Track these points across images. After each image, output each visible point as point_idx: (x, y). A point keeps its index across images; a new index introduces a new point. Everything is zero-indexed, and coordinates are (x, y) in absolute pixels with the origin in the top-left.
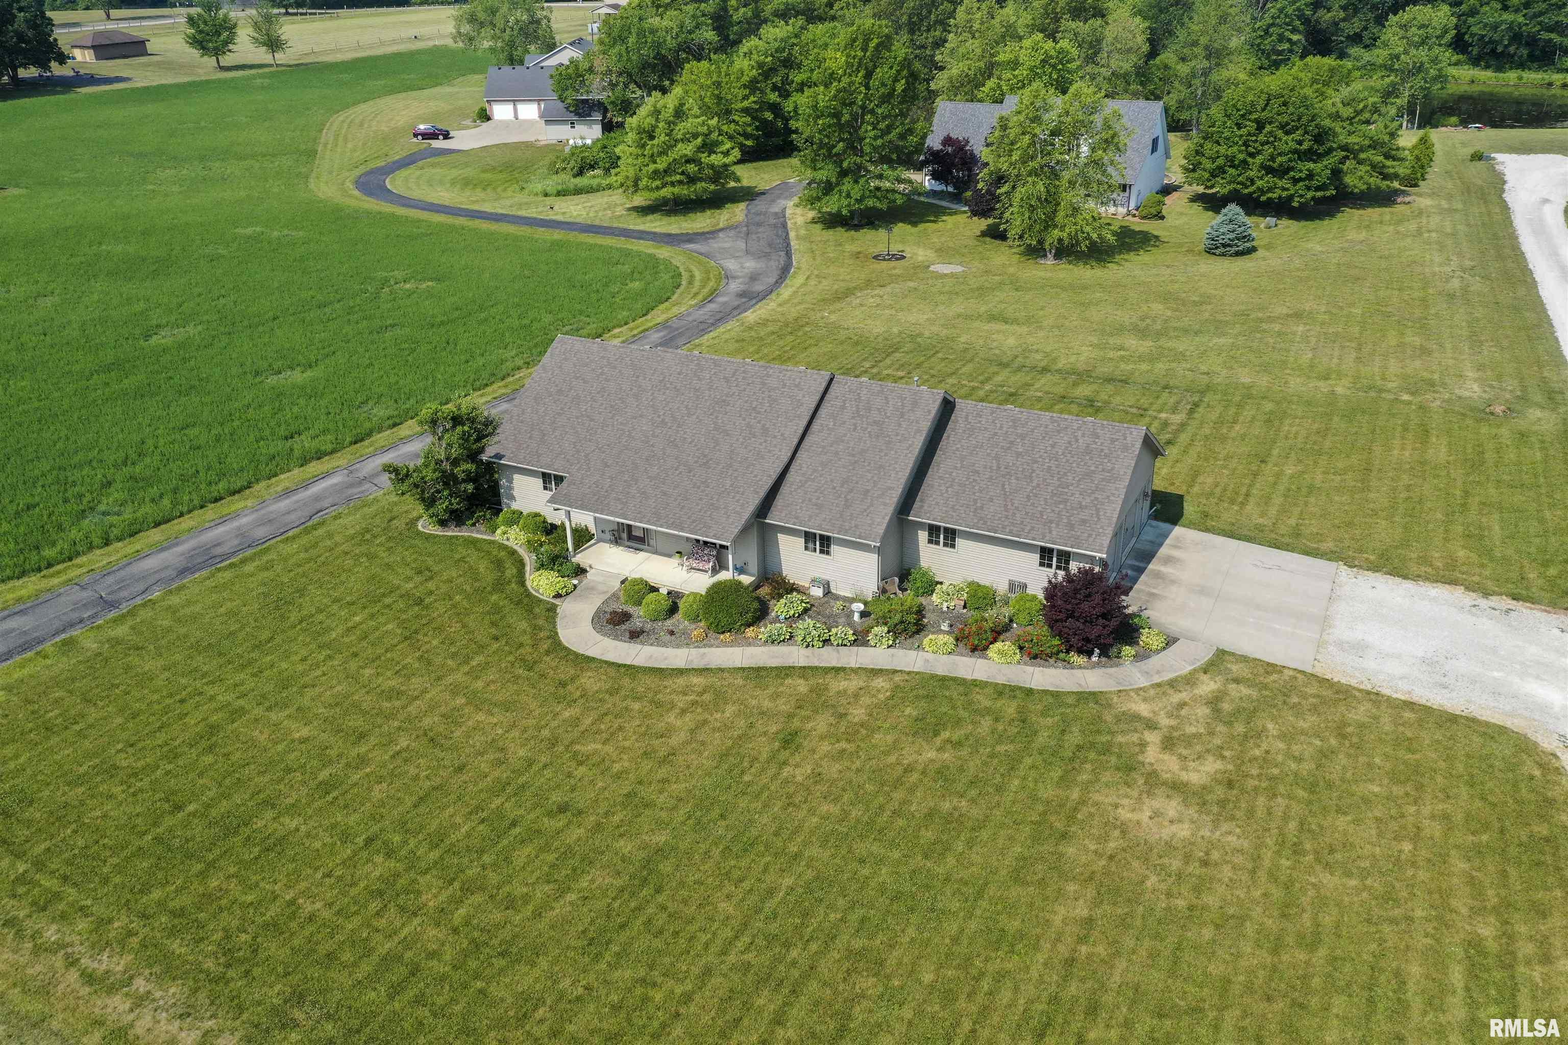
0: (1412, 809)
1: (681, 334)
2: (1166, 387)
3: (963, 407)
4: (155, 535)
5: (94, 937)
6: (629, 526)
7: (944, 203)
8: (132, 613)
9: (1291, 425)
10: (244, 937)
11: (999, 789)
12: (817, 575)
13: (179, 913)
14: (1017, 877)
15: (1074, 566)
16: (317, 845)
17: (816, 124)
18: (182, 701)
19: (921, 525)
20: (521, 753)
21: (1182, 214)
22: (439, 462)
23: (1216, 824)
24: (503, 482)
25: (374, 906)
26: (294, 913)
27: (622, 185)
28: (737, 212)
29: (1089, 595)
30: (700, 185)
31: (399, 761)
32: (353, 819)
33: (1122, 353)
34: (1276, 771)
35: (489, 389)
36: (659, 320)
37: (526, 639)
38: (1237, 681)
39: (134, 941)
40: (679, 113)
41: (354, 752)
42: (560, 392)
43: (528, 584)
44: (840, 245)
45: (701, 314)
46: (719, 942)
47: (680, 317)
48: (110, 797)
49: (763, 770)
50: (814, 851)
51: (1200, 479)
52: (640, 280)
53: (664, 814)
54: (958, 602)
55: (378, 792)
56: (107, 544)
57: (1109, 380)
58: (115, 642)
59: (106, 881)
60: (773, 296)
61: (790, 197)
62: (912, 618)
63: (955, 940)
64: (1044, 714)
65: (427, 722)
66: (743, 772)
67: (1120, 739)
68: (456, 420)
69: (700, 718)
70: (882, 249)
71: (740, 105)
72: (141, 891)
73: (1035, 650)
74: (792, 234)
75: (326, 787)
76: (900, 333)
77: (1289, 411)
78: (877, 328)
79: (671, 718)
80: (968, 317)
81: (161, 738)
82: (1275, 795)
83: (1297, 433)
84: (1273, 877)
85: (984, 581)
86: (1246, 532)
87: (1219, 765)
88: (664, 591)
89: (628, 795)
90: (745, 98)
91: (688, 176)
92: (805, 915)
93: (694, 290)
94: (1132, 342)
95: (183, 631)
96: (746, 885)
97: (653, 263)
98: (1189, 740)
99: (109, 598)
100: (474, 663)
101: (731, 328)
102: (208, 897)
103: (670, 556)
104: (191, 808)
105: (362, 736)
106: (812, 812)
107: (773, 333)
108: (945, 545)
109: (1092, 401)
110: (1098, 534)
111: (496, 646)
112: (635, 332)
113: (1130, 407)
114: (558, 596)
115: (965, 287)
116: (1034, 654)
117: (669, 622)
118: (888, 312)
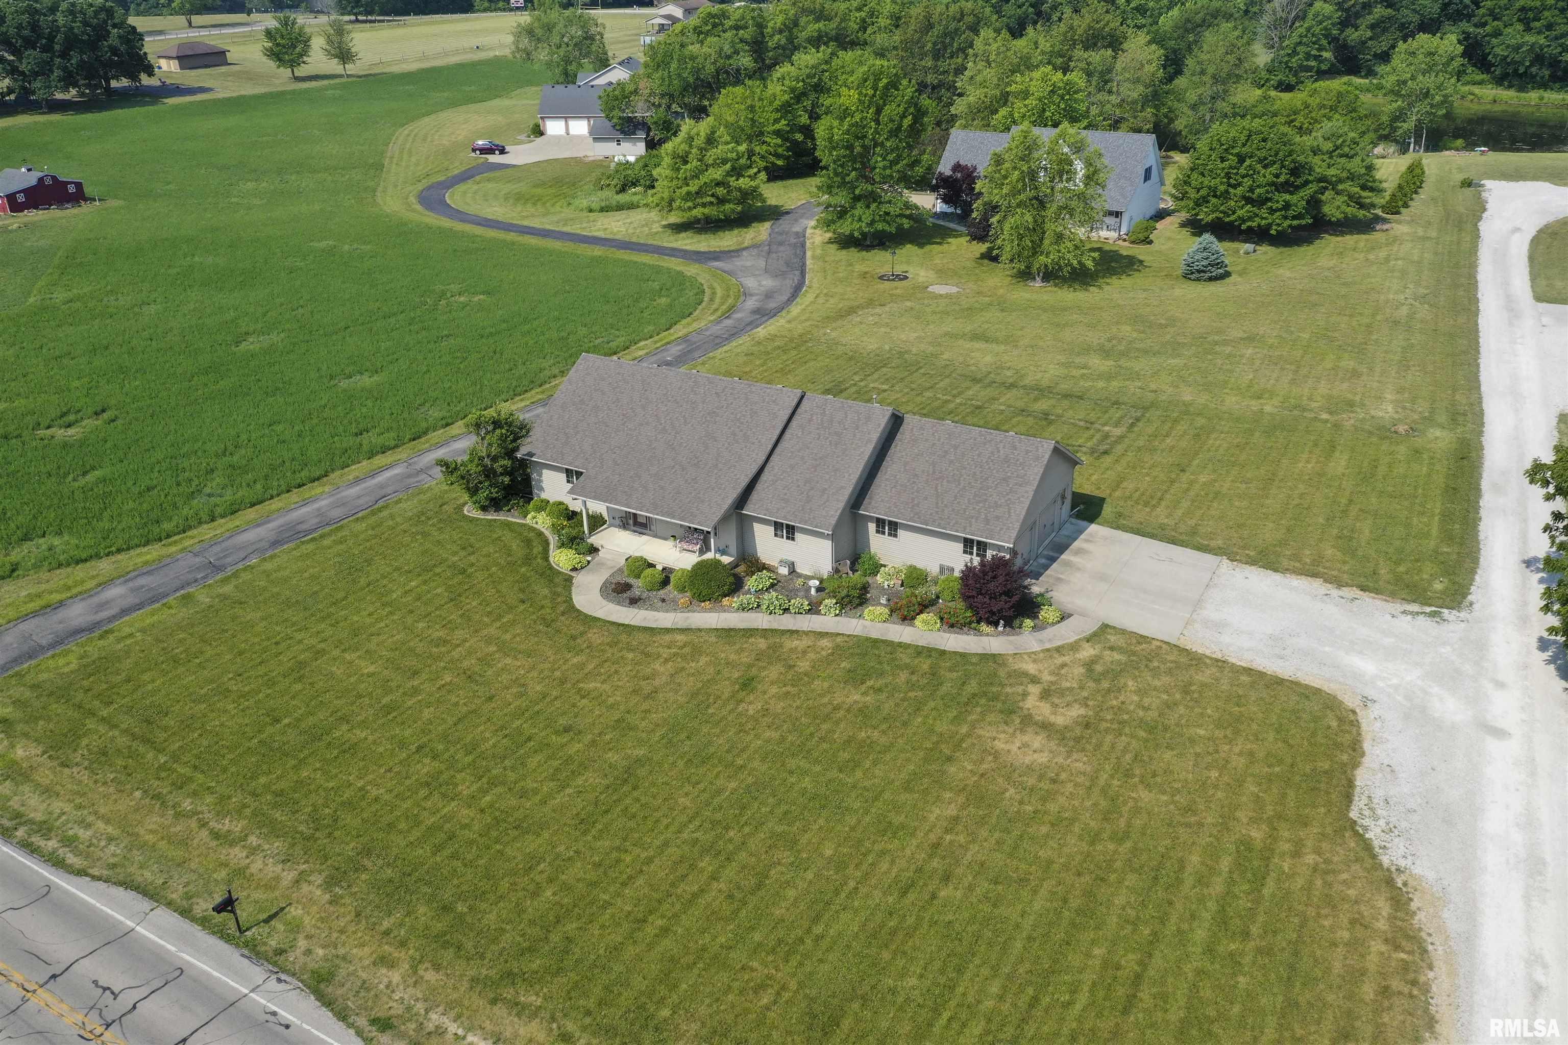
0: (1227, 748)
1: (698, 348)
2: (1115, 403)
3: (911, 422)
4: (251, 514)
5: (218, 808)
6: (635, 515)
7: (952, 225)
8: (235, 575)
9: (1216, 439)
10: (327, 811)
11: (905, 724)
12: (784, 557)
13: (280, 794)
14: (907, 787)
15: (989, 554)
16: (381, 749)
17: (831, 154)
18: (277, 643)
19: (870, 519)
20: (538, 688)
21: (1169, 239)
22: (481, 459)
23: (1069, 753)
24: (534, 476)
25: (423, 792)
26: (364, 796)
27: (657, 205)
28: (761, 231)
29: (995, 577)
30: (728, 207)
31: (444, 692)
32: (408, 732)
33: (1084, 371)
34: (1126, 717)
35: (528, 395)
36: (680, 334)
37: (547, 603)
38: (1112, 649)
39: (248, 812)
40: (711, 141)
41: (409, 684)
42: (582, 401)
43: (551, 559)
44: (851, 265)
45: (716, 329)
46: (676, 824)
47: (699, 332)
48: (225, 711)
49: (724, 705)
50: (756, 764)
51: (1125, 484)
52: (668, 296)
53: (644, 735)
54: (896, 581)
55: (427, 713)
56: (212, 521)
57: (1066, 396)
58: (224, 598)
59: (225, 770)
60: (784, 313)
61: (811, 217)
62: (856, 593)
63: (853, 829)
64: (951, 670)
65: (465, 664)
66: (708, 707)
67: (1008, 690)
68: (497, 424)
69: (680, 665)
70: (886, 269)
71: (771, 128)
72: (251, 778)
73: (953, 620)
74: (809, 254)
75: (388, 709)
76: (891, 349)
77: (1218, 427)
78: (871, 344)
79: (657, 666)
80: (954, 336)
81: (261, 670)
82: (1120, 735)
83: (1220, 446)
84: (1104, 791)
85: (920, 565)
86: (1149, 530)
87: (1082, 711)
88: (659, 567)
89: (618, 721)
90: (776, 121)
91: (718, 198)
92: (744, 808)
93: (714, 306)
94: (1095, 361)
95: (275, 590)
96: (701, 786)
97: (680, 281)
98: (1062, 693)
99: (217, 563)
100: (505, 620)
101: (743, 343)
102: (300, 783)
103: (666, 539)
104: (286, 721)
105: (416, 673)
106: (757, 737)
107: (779, 348)
108: (890, 535)
109: (1047, 414)
110: (1008, 528)
111: (522, 607)
112: (658, 345)
113: (1080, 420)
114: (574, 569)
115: (957, 308)
116: (951, 624)
117: (662, 592)
118: (883, 329)
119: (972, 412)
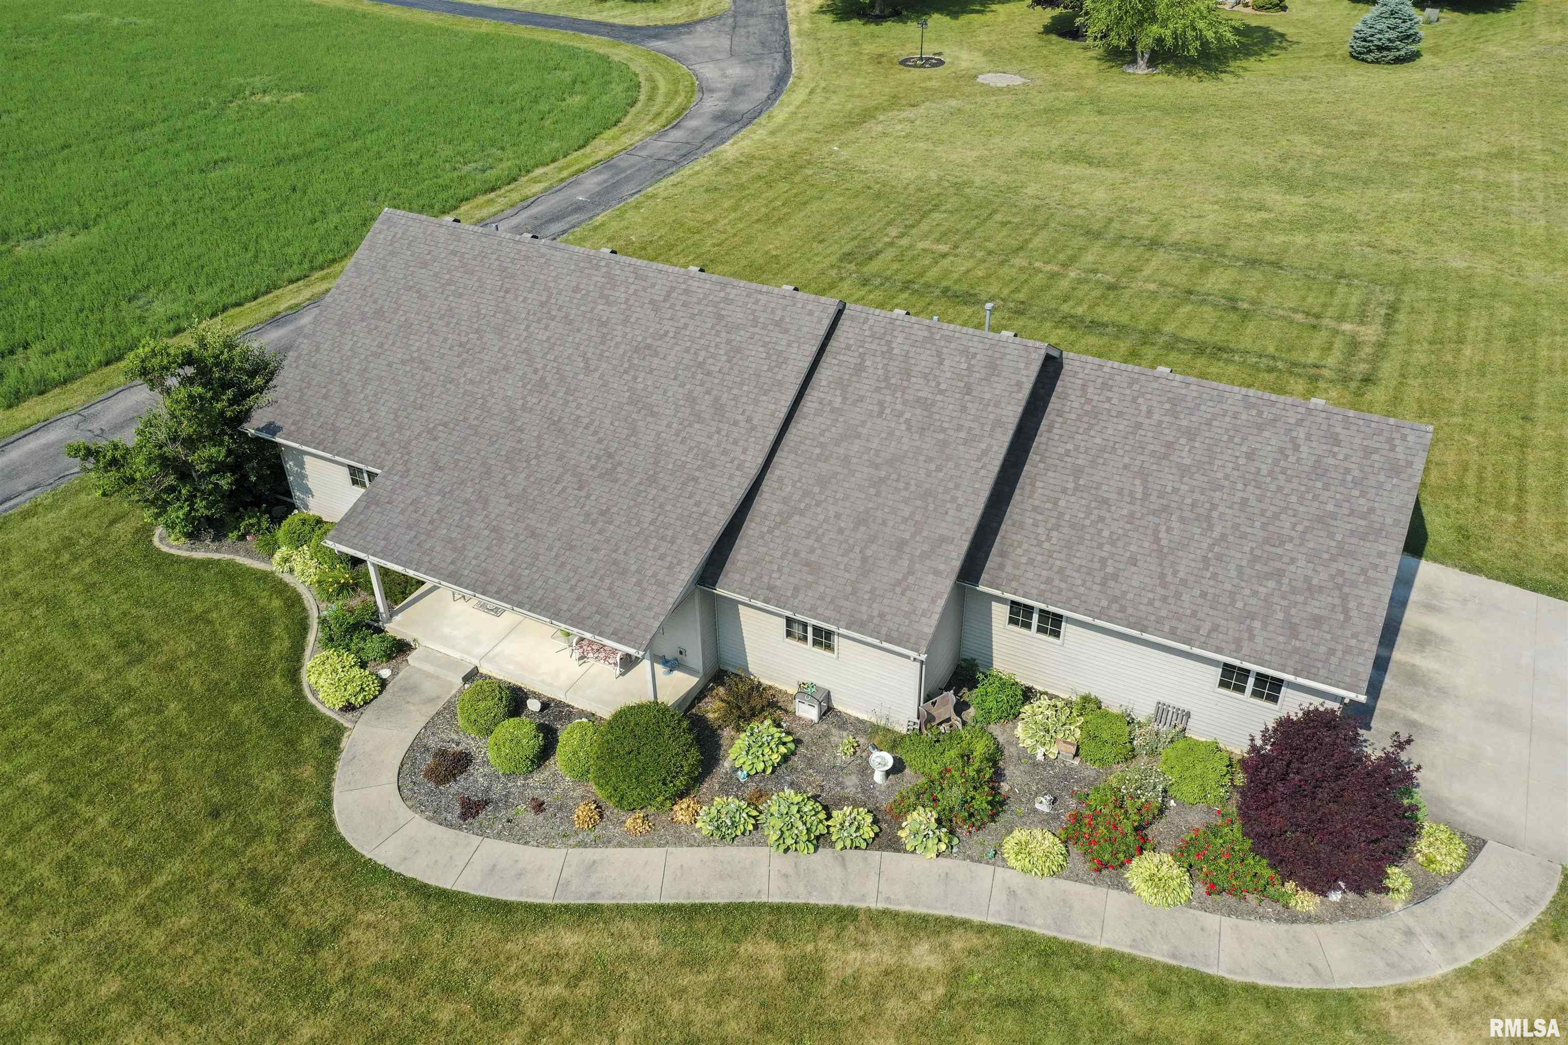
1: (628, 179)
2: (1340, 276)
3: (1077, 369)
12: (809, 680)
19: (998, 600)
22: (160, 444)
33: (1264, 215)
36: (601, 155)
37: (271, 816)
42: (379, 313)
43: (304, 676)
47: (630, 151)
54: (1063, 747)
57: (1253, 262)
60: (763, 119)
68: (199, 364)
73: (1219, 874)
76: (940, 179)
80: (1036, 155)
88: (535, 701)
93: (654, 109)
94: (1274, 197)
97: (604, 69)
100: (160, 880)
107: (759, 177)
108: (1040, 630)
109: (1232, 300)
110: (1348, 650)
112: (565, 174)
113: (1294, 310)
114: (349, 708)
115: (1028, 108)
116: (1215, 882)
117: (538, 778)
118: (922, 145)
119: (1104, 297)
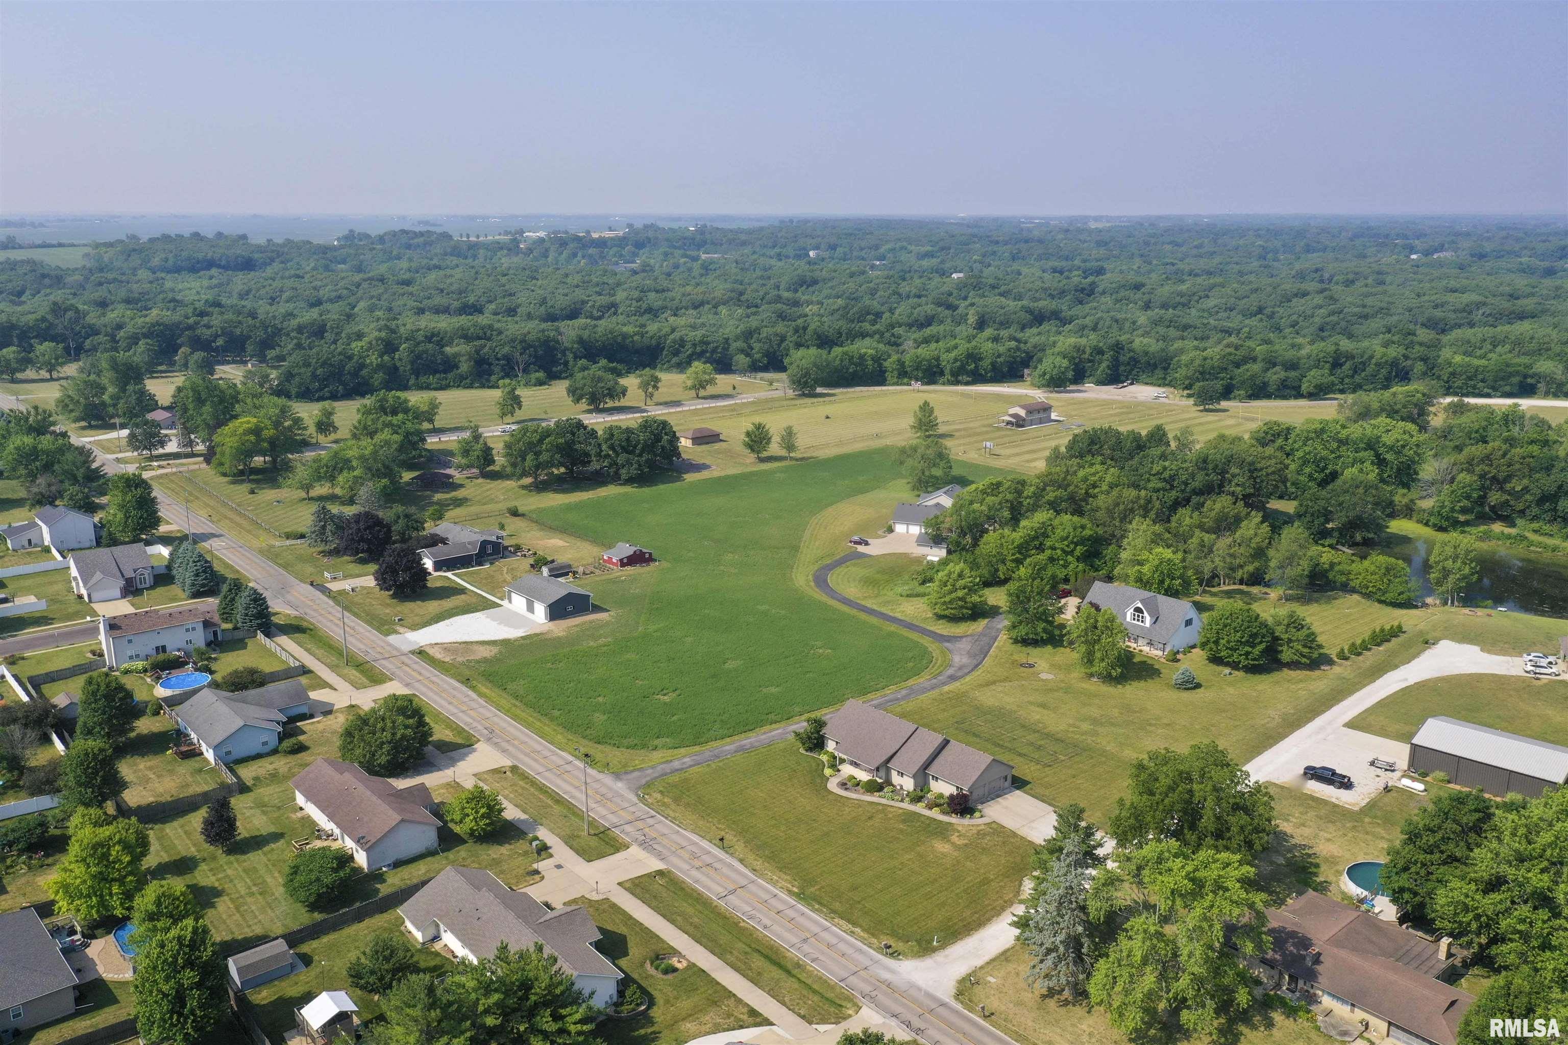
1: (914, 693)
3: (953, 742)
4: (728, 740)
5: (718, 822)
6: (854, 761)
8: (723, 760)
9: (1102, 768)
10: (745, 828)
11: (912, 836)
12: (900, 783)
13: (734, 822)
14: (903, 850)
15: (961, 791)
16: (762, 816)
18: (735, 783)
19: (930, 775)
20: (809, 808)
21: (1191, 661)
23: (955, 851)
24: (825, 742)
25: (771, 828)
26: (756, 826)
28: (980, 625)
29: (958, 798)
32: (770, 813)
33: (1076, 729)
34: (979, 845)
35: (833, 707)
36: (910, 684)
38: (991, 828)
42: (846, 715)
43: (824, 771)
44: (1013, 654)
45: (927, 684)
47: (919, 684)
48: (720, 799)
49: (862, 822)
51: (1046, 778)
52: (914, 662)
53: (835, 825)
54: (932, 796)
56: (716, 741)
58: (720, 767)
59: (719, 814)
60: (962, 679)
62: (918, 798)
64: (935, 825)
65: (789, 798)
66: (857, 821)
67: (949, 833)
70: (1029, 660)
72: (727, 817)
73: (945, 811)
74: (995, 645)
75: (765, 806)
76: (998, 706)
77: (1108, 763)
78: (991, 702)
79: (845, 808)
80: (1032, 703)
82: (974, 849)
83: (1100, 770)
84: (958, 861)
85: (942, 792)
86: (1038, 796)
87: (967, 842)
89: (829, 821)
91: (959, 606)
93: (932, 671)
94: (1086, 725)
95: (735, 767)
97: (924, 653)
98: (965, 836)
99: (718, 755)
100: (805, 788)
101: (934, 693)
102: (739, 820)
103: (861, 770)
104: (737, 804)
107: (949, 698)
109: (1041, 746)
112: (898, 689)
113: (1052, 751)
114: (831, 776)
115: (1046, 687)
116: (944, 813)
117: (856, 788)
118: (1002, 695)
119: (1010, 741)
